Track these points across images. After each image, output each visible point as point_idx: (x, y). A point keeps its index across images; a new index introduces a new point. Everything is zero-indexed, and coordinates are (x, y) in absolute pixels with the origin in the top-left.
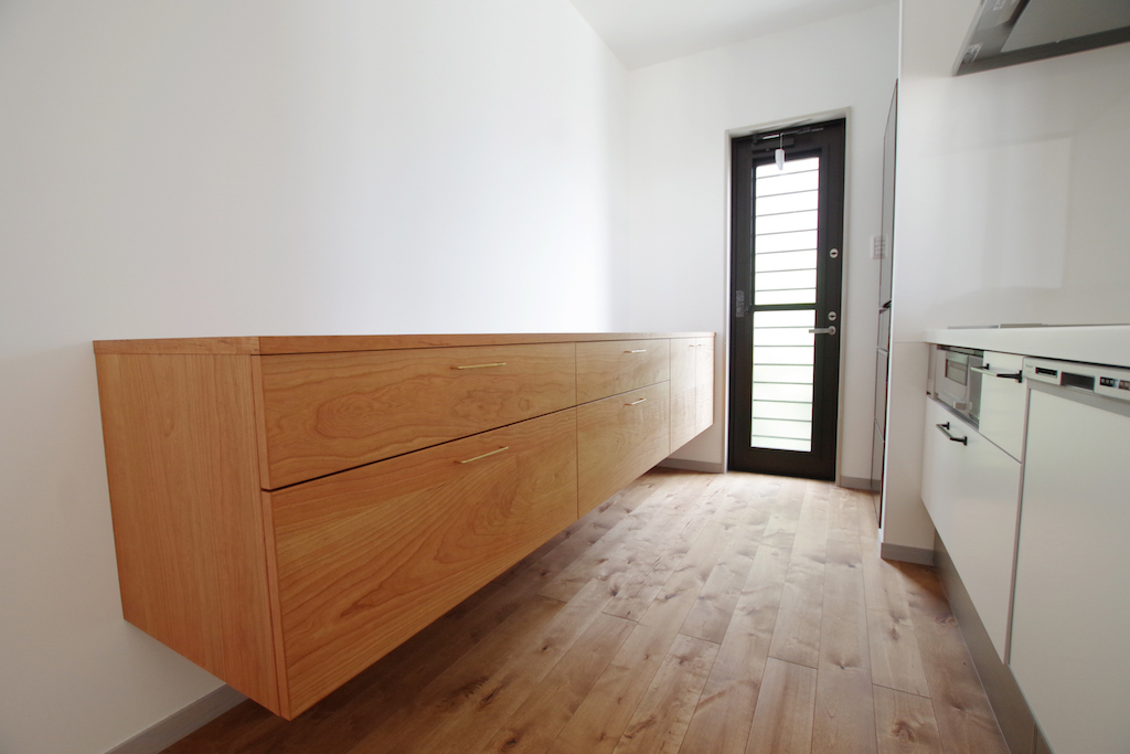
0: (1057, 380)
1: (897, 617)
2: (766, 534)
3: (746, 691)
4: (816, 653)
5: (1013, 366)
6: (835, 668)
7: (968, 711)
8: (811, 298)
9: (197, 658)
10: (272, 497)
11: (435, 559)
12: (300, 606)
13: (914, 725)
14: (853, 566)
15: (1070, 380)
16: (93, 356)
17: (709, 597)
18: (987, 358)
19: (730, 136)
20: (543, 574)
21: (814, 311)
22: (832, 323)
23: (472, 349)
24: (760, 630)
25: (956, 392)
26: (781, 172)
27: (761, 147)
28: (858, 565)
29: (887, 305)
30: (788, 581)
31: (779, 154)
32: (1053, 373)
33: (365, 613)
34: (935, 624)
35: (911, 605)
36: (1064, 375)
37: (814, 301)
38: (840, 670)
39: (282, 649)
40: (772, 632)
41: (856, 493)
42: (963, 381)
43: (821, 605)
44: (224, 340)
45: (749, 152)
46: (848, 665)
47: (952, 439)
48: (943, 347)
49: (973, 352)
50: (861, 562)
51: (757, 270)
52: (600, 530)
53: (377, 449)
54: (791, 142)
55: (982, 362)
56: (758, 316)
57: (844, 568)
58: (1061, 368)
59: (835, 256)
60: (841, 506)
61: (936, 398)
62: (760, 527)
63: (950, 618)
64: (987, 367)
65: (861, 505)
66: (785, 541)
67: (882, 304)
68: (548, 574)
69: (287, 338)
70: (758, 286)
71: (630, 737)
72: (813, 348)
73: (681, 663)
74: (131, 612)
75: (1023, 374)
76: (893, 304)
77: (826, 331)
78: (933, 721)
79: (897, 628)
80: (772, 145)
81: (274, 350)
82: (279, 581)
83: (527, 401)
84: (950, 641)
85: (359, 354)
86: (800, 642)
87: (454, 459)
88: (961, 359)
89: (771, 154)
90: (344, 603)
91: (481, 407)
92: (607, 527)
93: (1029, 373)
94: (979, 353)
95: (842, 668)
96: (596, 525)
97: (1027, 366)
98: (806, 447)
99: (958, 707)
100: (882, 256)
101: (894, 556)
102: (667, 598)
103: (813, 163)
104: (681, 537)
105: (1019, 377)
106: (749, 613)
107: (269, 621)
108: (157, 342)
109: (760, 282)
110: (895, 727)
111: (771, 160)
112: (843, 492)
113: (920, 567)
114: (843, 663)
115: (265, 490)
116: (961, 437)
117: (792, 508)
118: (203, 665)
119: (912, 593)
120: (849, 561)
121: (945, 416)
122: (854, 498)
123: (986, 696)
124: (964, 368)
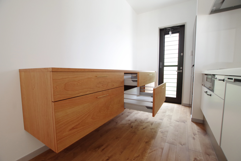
0: (233, 81)
1: (195, 134)
2: (166, 115)
3: (160, 150)
4: (176, 142)
5: (223, 78)
6: (180, 145)
7: (211, 156)
8: (177, 64)
9: (39, 139)
10: (54, 103)
11: (91, 118)
12: (60, 128)
13: (198, 159)
14: (185, 123)
15: (236, 80)
16: (19, 73)
17: (153, 129)
18: (216, 76)
19: (159, 28)
20: (117, 123)
21: (177, 67)
22: (181, 70)
23: (101, 72)
24: (164, 136)
25: (209, 84)
26: (170, 36)
27: (166, 31)
28: (186, 123)
29: (193, 66)
30: (170, 126)
31: (170, 32)
32: (232, 79)
33: (75, 130)
34: (203, 136)
35: (198, 132)
36: (235, 79)
37: (177, 65)
38: (182, 146)
39: (56, 137)
40: (166, 137)
41: (186, 107)
42: (211, 82)
43: (178, 131)
44: (45, 69)
45: (163, 32)
46: (183, 145)
47: (208, 95)
48: (206, 74)
49: (213, 75)
50: (187, 122)
51: (165, 58)
52: (129, 114)
53: (78, 94)
54: (173, 30)
55: (215, 77)
56: (165, 68)
57: (183, 123)
58: (234, 78)
59: (182, 55)
60: (183, 110)
61: (204, 86)
62: (164, 114)
63: (206, 135)
64: (216, 78)
65: (187, 110)
66: (170, 117)
67: (192, 65)
68: (118, 123)
69: (58, 68)
70: (165, 61)
71: (134, 159)
72: (177, 75)
73: (146, 143)
74: (26, 128)
75: (225, 80)
76: (195, 65)
77: (180, 71)
78: (202, 158)
79: (195, 137)
80: (168, 31)
81: (55, 71)
82: (55, 122)
83: (113, 84)
84: (207, 140)
85: (75, 72)
86: (173, 139)
87: (96, 97)
88: (210, 77)
89: (168, 32)
90: (70, 127)
91: (102, 85)
92: (131, 113)
93: (226, 79)
94: (214, 75)
95: (182, 145)
96: (128, 113)
97: (226, 78)
98: (175, 97)
99: (208, 155)
100: (192, 55)
101: (194, 121)
102: (143, 129)
103: (177, 35)
104: (147, 115)
105: (224, 80)
106: (161, 133)
107: (53, 131)
108: (31, 69)
109: (165, 60)
110: (194, 159)
111: (168, 34)
112: (183, 107)
113: (200, 123)
114: (182, 144)
115: (53, 102)
116: (210, 94)
117: (172, 110)
118: (40, 140)
119: (198, 129)
120: (184, 122)
121: (206, 90)
122: (185, 108)
123: (215, 153)
124: (211, 79)
